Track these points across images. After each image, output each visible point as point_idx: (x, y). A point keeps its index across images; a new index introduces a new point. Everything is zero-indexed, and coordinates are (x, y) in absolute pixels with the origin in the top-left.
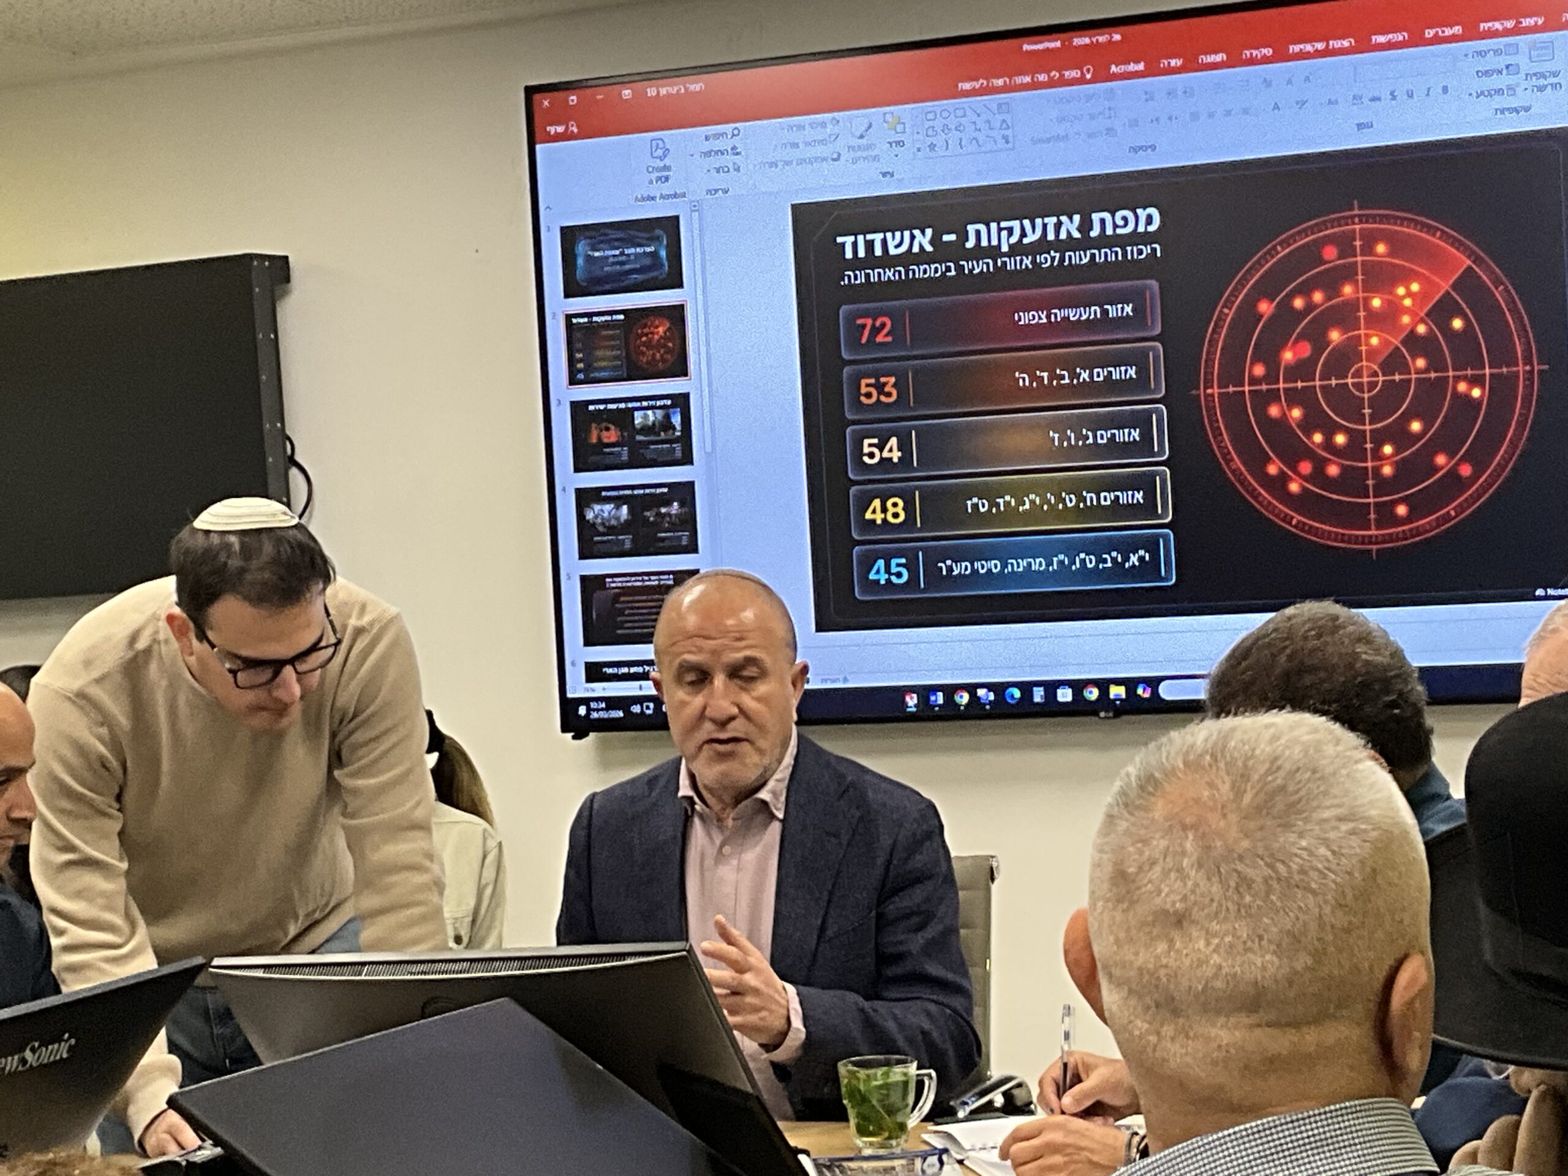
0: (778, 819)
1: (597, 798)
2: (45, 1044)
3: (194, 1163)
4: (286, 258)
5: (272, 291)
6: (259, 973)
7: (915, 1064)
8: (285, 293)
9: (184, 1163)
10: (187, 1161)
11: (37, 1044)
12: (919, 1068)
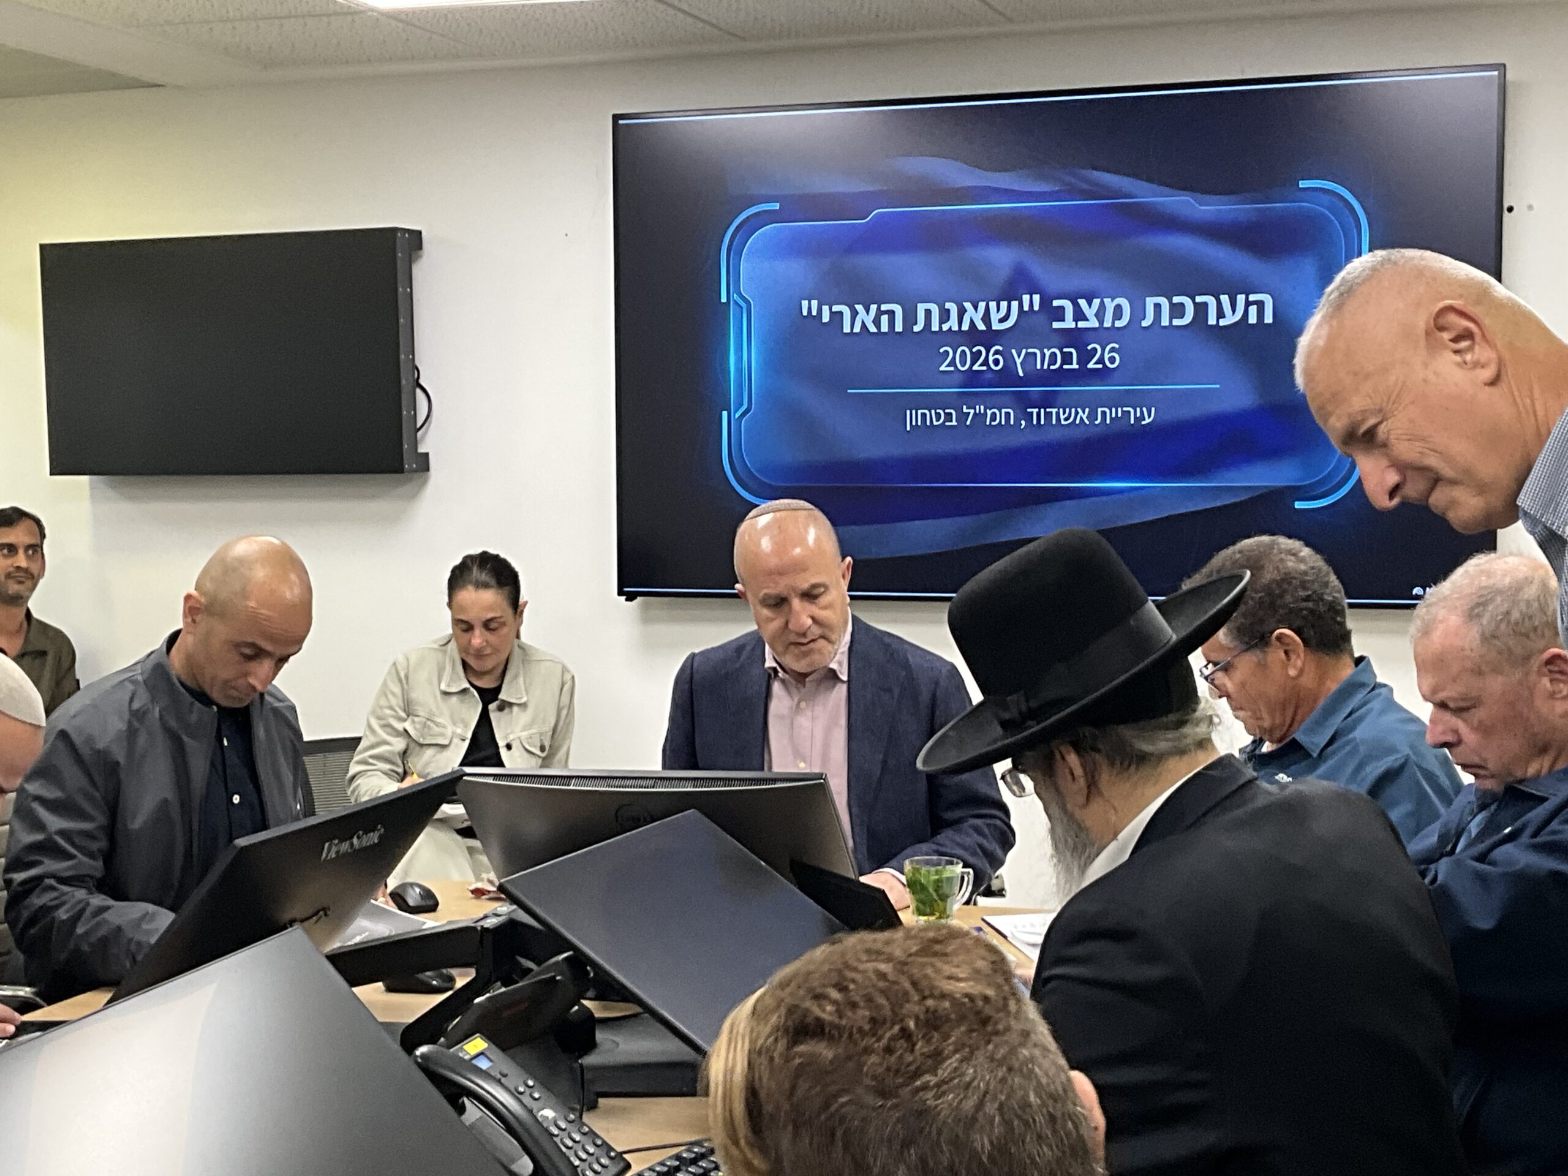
0: (843, 682)
1: (697, 659)
2: (366, 832)
3: (487, 929)
4: (420, 233)
5: (410, 255)
6: (490, 780)
7: (961, 865)
8: (419, 257)
9: (479, 928)
10: (482, 927)
11: (361, 833)
12: (963, 867)
